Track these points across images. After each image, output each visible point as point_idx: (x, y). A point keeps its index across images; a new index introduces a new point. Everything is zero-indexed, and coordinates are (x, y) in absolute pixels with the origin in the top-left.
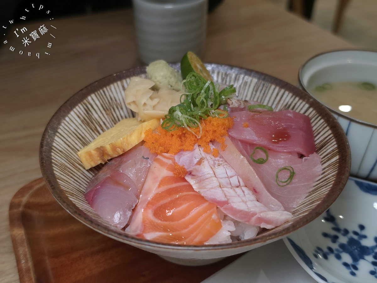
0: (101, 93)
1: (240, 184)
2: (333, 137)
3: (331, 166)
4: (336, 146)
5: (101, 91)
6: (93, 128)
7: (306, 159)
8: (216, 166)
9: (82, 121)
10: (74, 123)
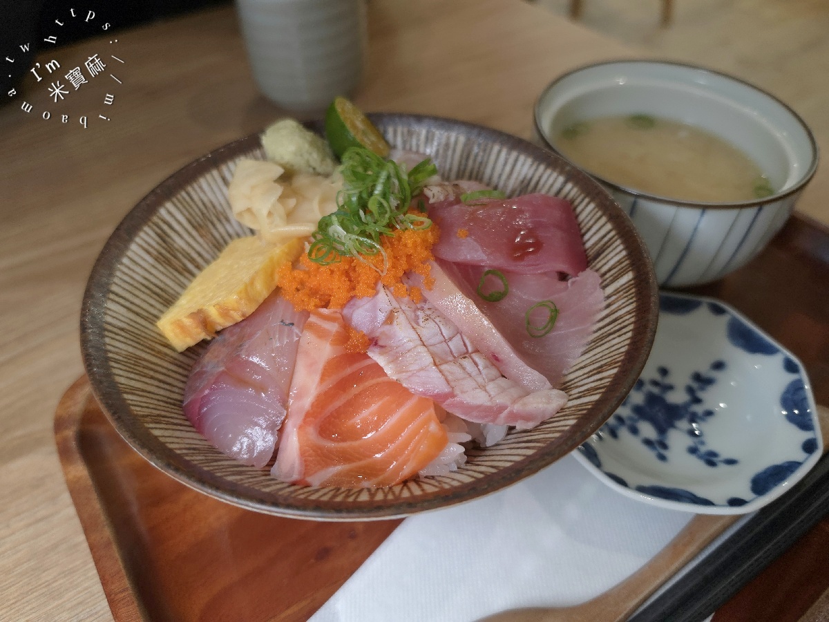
0: (183, 198)
1: (467, 349)
2: (616, 237)
3: (622, 293)
4: (624, 253)
5: (183, 193)
6: (180, 266)
7: (573, 283)
8: (421, 321)
9: (156, 259)
10: (140, 265)
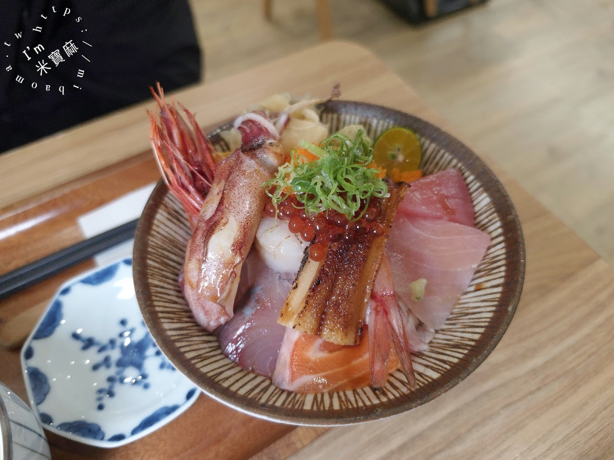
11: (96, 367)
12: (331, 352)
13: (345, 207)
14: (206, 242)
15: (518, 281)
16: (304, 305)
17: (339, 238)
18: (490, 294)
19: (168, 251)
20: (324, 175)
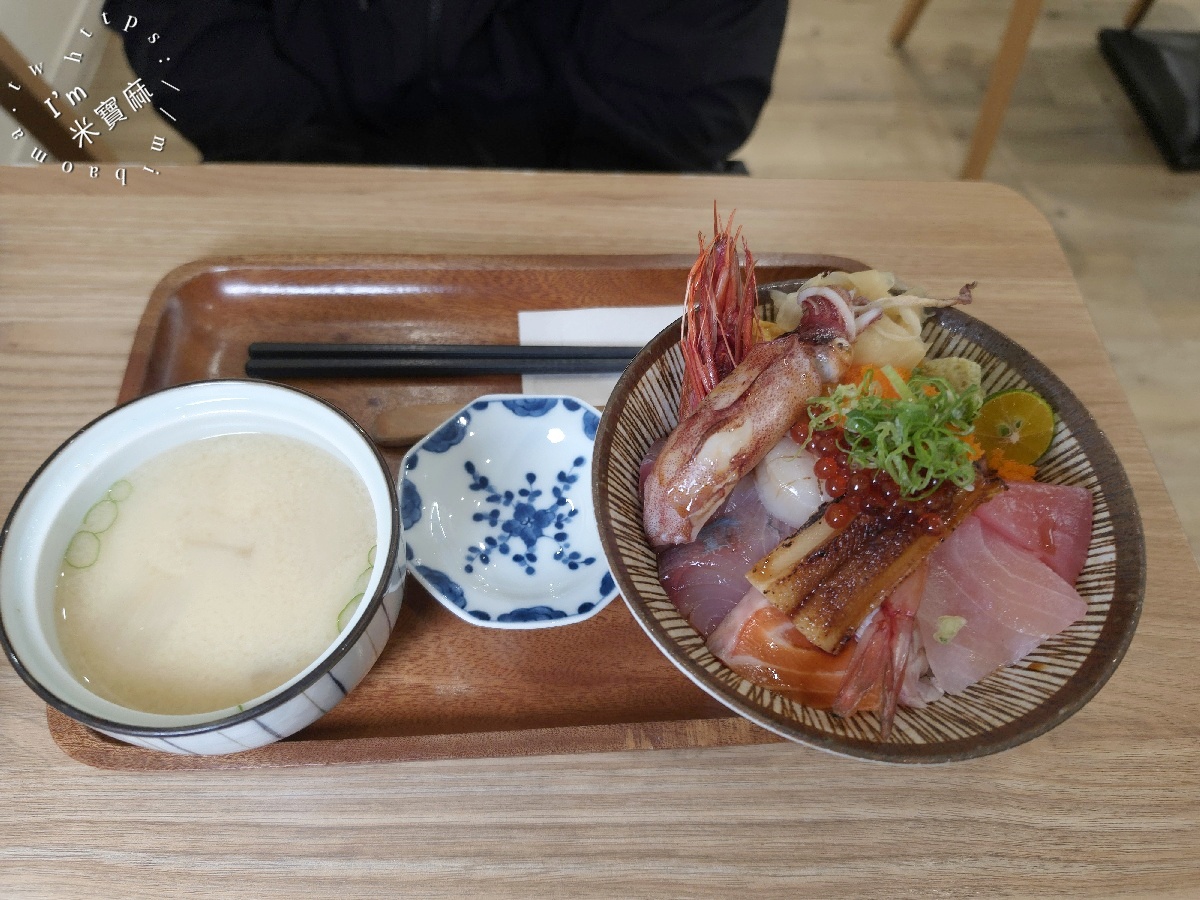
11: (478, 517)
12: (795, 645)
13: (904, 476)
14: (704, 438)
15: (1094, 683)
16: (788, 572)
17: (878, 512)
18: (1045, 682)
19: (642, 422)
20: (898, 424)
